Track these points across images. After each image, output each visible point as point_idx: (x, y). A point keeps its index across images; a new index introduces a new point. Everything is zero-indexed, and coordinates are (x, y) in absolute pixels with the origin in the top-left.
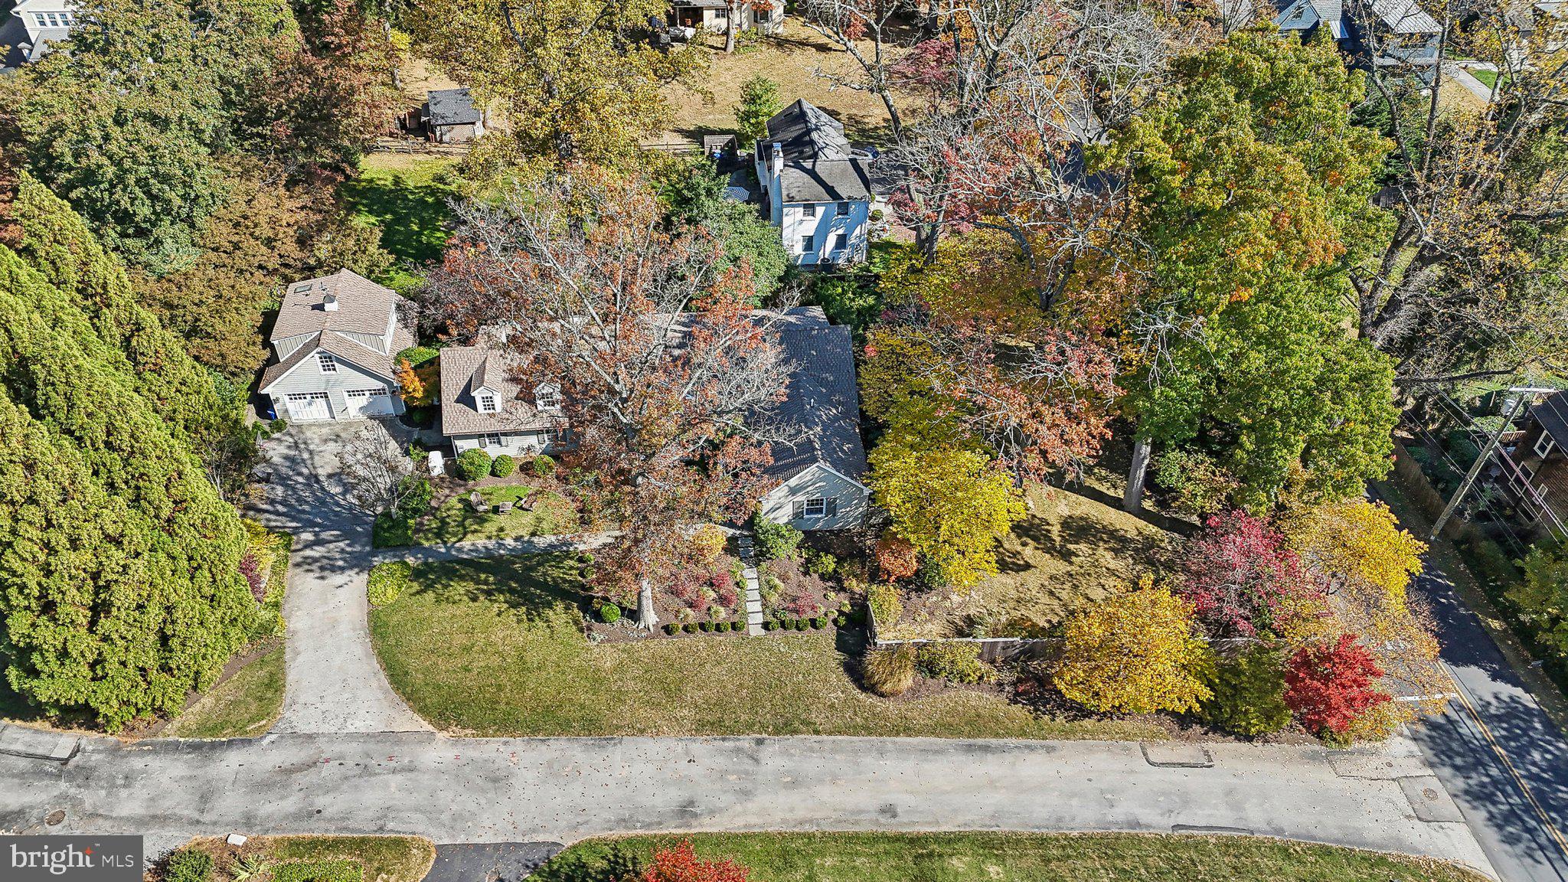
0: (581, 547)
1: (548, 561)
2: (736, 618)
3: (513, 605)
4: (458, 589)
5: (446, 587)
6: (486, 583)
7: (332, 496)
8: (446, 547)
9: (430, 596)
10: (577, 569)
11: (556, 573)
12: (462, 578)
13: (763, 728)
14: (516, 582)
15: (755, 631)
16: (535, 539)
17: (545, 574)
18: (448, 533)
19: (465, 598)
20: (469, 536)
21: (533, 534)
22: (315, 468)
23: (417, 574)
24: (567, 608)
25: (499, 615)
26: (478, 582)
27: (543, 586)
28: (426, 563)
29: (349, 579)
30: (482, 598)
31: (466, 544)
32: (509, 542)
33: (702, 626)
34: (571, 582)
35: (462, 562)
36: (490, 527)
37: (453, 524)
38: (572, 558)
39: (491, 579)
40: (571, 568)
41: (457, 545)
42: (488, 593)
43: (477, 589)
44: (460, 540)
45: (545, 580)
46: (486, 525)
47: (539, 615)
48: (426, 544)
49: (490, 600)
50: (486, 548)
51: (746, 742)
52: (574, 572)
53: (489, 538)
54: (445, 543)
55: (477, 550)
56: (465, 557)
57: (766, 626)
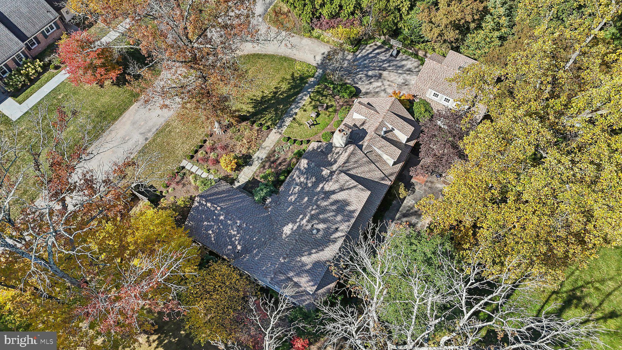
0: (274, 131)
1: (276, 116)
2: (195, 159)
3: (263, 97)
4: (284, 86)
5: (289, 83)
6: (281, 94)
7: (367, 71)
8: (310, 91)
9: (289, 77)
10: (264, 124)
11: (268, 117)
12: (289, 89)
13: (150, 143)
14: (273, 102)
15: (184, 163)
16: (291, 119)
17: (270, 112)
18: (318, 95)
19: (278, 86)
20: (310, 100)
21: (294, 119)
22: (390, 72)
23: (303, 79)
24: (248, 112)
25: (263, 92)
26: (283, 92)
27: (265, 109)
28: (307, 83)
29: (317, 60)
30: (274, 90)
31: (307, 98)
32: (297, 110)
33: (201, 147)
34: (260, 119)
35: (298, 93)
36: (309, 108)
37: (321, 98)
38: (271, 125)
39: (282, 97)
40: (266, 122)
41: (309, 95)
42: (275, 93)
43: (280, 91)
44: (310, 96)
45: (267, 112)
46: (312, 108)
47: (252, 102)
48: (316, 87)
49: (271, 92)
50: (300, 103)
51: (150, 135)
52: (264, 122)
53: (304, 105)
54: (313, 92)
55: (301, 99)
56: (300, 95)
57: (183, 168)
